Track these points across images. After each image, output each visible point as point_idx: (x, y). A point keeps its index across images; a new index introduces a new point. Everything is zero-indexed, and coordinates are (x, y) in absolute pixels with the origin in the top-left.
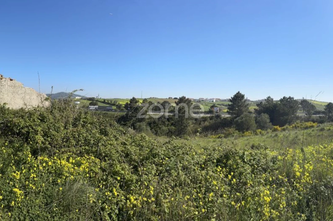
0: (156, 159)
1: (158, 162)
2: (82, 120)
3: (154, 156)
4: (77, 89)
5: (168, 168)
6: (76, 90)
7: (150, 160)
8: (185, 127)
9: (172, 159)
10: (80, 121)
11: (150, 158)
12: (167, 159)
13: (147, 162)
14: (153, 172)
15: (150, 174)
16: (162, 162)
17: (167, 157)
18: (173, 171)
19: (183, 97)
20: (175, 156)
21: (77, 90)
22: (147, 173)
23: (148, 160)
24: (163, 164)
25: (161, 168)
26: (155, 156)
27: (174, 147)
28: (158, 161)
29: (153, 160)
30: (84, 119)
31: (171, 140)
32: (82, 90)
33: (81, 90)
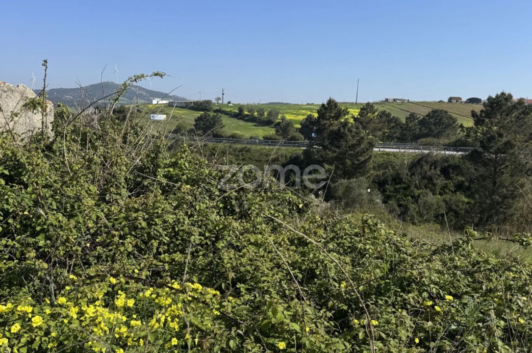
0: (410, 295)
1: (418, 306)
2: (161, 172)
3: (405, 285)
4: (145, 75)
5: (453, 327)
6: (139, 74)
7: (389, 297)
8: (505, 197)
9: (466, 299)
10: (155, 176)
11: (389, 290)
12: (449, 298)
13: (380, 302)
14: (403, 334)
15: (394, 338)
16: (433, 306)
17: (450, 294)
18: (470, 338)
19: (503, 94)
20: (477, 292)
21: (143, 76)
22: (384, 336)
23: (381, 294)
24: (438, 313)
25: (430, 323)
26: (408, 285)
27: (474, 265)
28: (418, 302)
29: (399, 299)
30: (171, 170)
31: (461, 242)
32: (161, 76)
33: (156, 75)
